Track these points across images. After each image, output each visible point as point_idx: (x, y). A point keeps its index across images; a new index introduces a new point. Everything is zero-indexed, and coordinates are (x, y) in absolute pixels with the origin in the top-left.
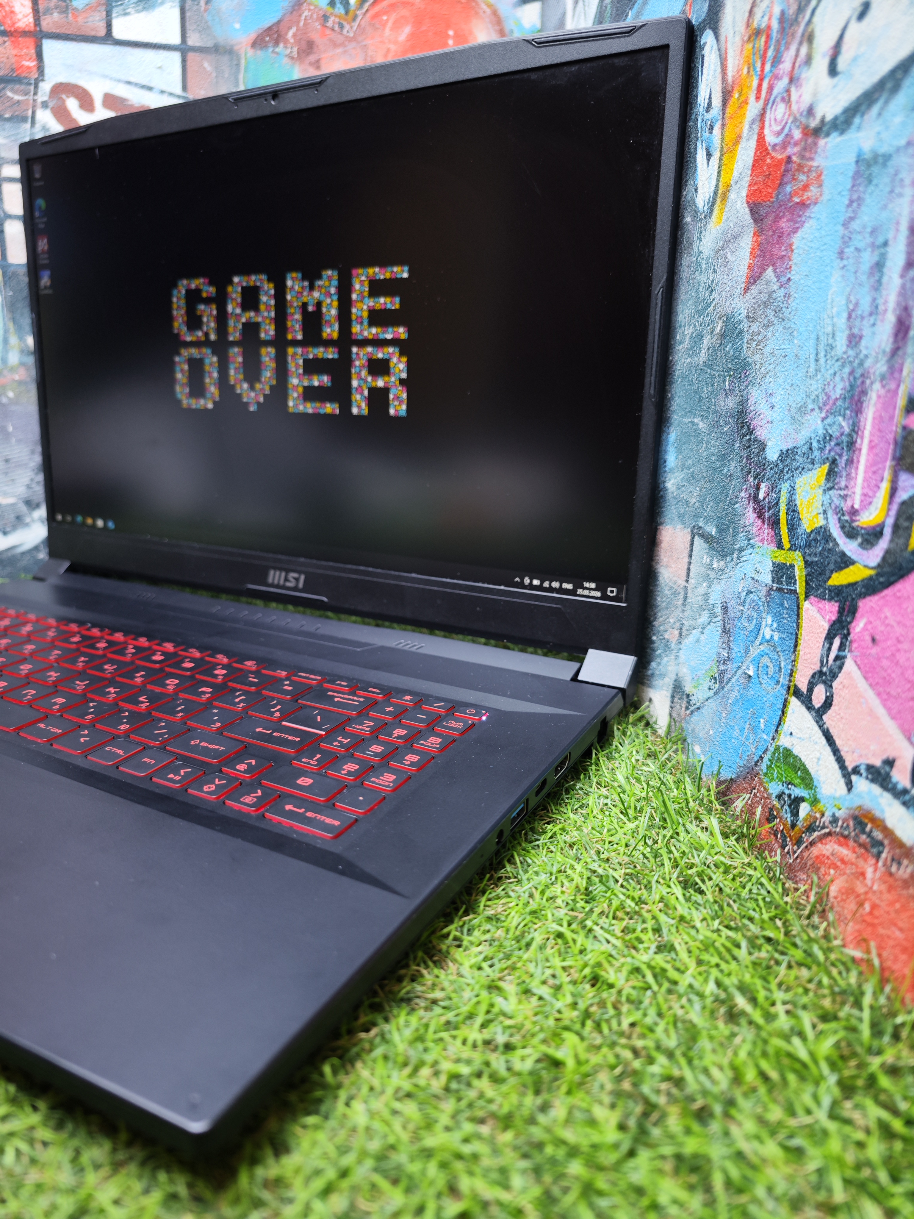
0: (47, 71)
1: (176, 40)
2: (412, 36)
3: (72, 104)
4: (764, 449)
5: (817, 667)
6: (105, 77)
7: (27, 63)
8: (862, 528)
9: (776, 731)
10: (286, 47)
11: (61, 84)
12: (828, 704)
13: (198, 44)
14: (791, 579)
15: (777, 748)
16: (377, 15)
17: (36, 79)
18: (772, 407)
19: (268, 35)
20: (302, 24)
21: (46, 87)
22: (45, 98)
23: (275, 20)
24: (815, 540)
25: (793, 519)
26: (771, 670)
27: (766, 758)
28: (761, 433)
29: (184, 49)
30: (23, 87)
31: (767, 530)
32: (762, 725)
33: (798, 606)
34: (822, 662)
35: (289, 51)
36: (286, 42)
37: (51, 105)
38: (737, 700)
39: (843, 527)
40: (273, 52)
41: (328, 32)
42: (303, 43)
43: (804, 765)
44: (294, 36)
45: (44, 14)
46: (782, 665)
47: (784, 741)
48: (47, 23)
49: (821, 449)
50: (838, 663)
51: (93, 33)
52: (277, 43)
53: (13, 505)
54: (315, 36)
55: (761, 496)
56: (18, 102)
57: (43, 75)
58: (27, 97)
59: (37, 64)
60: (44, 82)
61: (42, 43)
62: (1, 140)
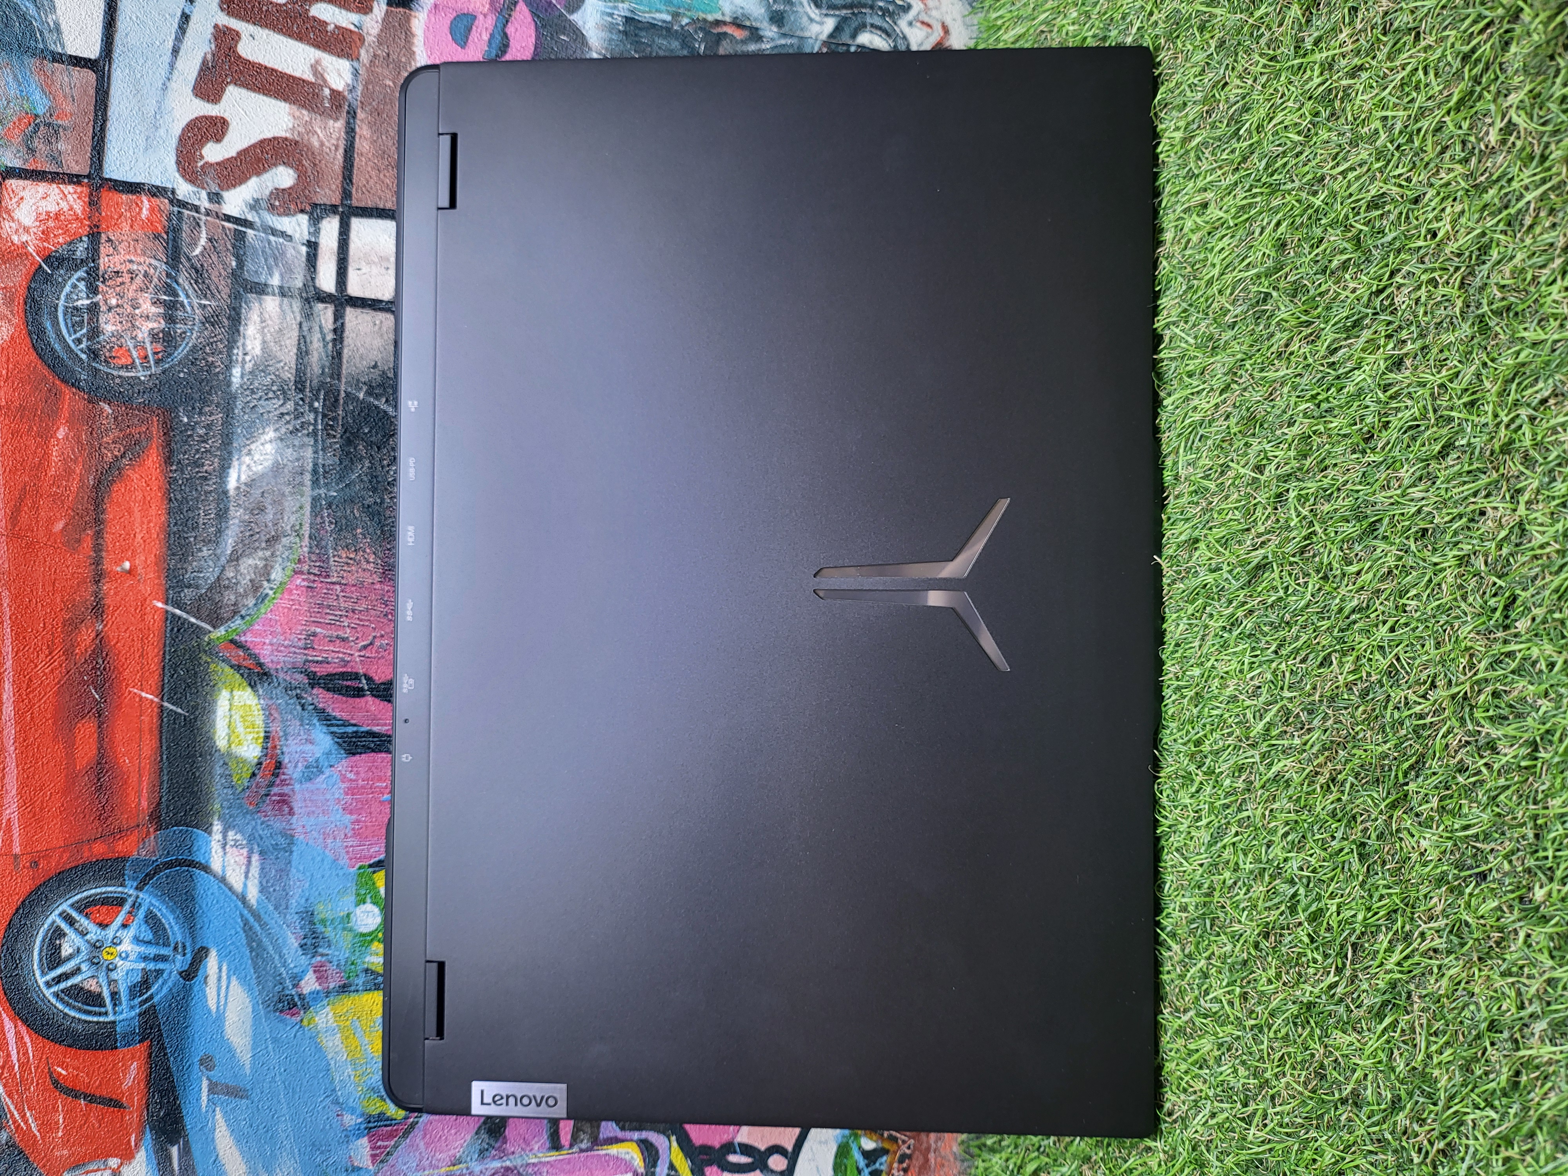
0: (157, 180)
3: (213, 153)
6: (165, 87)
7: (145, 213)
11: (178, 163)
17: (171, 202)
21: (184, 190)
22: (204, 195)
30: (185, 227)
37: (214, 188)
45: (60, 164)
51: (92, 92)
56: (210, 240)
57: (165, 189)
58: (202, 224)
59: (146, 195)
60: (178, 192)
61: (110, 180)
62: (275, 281)
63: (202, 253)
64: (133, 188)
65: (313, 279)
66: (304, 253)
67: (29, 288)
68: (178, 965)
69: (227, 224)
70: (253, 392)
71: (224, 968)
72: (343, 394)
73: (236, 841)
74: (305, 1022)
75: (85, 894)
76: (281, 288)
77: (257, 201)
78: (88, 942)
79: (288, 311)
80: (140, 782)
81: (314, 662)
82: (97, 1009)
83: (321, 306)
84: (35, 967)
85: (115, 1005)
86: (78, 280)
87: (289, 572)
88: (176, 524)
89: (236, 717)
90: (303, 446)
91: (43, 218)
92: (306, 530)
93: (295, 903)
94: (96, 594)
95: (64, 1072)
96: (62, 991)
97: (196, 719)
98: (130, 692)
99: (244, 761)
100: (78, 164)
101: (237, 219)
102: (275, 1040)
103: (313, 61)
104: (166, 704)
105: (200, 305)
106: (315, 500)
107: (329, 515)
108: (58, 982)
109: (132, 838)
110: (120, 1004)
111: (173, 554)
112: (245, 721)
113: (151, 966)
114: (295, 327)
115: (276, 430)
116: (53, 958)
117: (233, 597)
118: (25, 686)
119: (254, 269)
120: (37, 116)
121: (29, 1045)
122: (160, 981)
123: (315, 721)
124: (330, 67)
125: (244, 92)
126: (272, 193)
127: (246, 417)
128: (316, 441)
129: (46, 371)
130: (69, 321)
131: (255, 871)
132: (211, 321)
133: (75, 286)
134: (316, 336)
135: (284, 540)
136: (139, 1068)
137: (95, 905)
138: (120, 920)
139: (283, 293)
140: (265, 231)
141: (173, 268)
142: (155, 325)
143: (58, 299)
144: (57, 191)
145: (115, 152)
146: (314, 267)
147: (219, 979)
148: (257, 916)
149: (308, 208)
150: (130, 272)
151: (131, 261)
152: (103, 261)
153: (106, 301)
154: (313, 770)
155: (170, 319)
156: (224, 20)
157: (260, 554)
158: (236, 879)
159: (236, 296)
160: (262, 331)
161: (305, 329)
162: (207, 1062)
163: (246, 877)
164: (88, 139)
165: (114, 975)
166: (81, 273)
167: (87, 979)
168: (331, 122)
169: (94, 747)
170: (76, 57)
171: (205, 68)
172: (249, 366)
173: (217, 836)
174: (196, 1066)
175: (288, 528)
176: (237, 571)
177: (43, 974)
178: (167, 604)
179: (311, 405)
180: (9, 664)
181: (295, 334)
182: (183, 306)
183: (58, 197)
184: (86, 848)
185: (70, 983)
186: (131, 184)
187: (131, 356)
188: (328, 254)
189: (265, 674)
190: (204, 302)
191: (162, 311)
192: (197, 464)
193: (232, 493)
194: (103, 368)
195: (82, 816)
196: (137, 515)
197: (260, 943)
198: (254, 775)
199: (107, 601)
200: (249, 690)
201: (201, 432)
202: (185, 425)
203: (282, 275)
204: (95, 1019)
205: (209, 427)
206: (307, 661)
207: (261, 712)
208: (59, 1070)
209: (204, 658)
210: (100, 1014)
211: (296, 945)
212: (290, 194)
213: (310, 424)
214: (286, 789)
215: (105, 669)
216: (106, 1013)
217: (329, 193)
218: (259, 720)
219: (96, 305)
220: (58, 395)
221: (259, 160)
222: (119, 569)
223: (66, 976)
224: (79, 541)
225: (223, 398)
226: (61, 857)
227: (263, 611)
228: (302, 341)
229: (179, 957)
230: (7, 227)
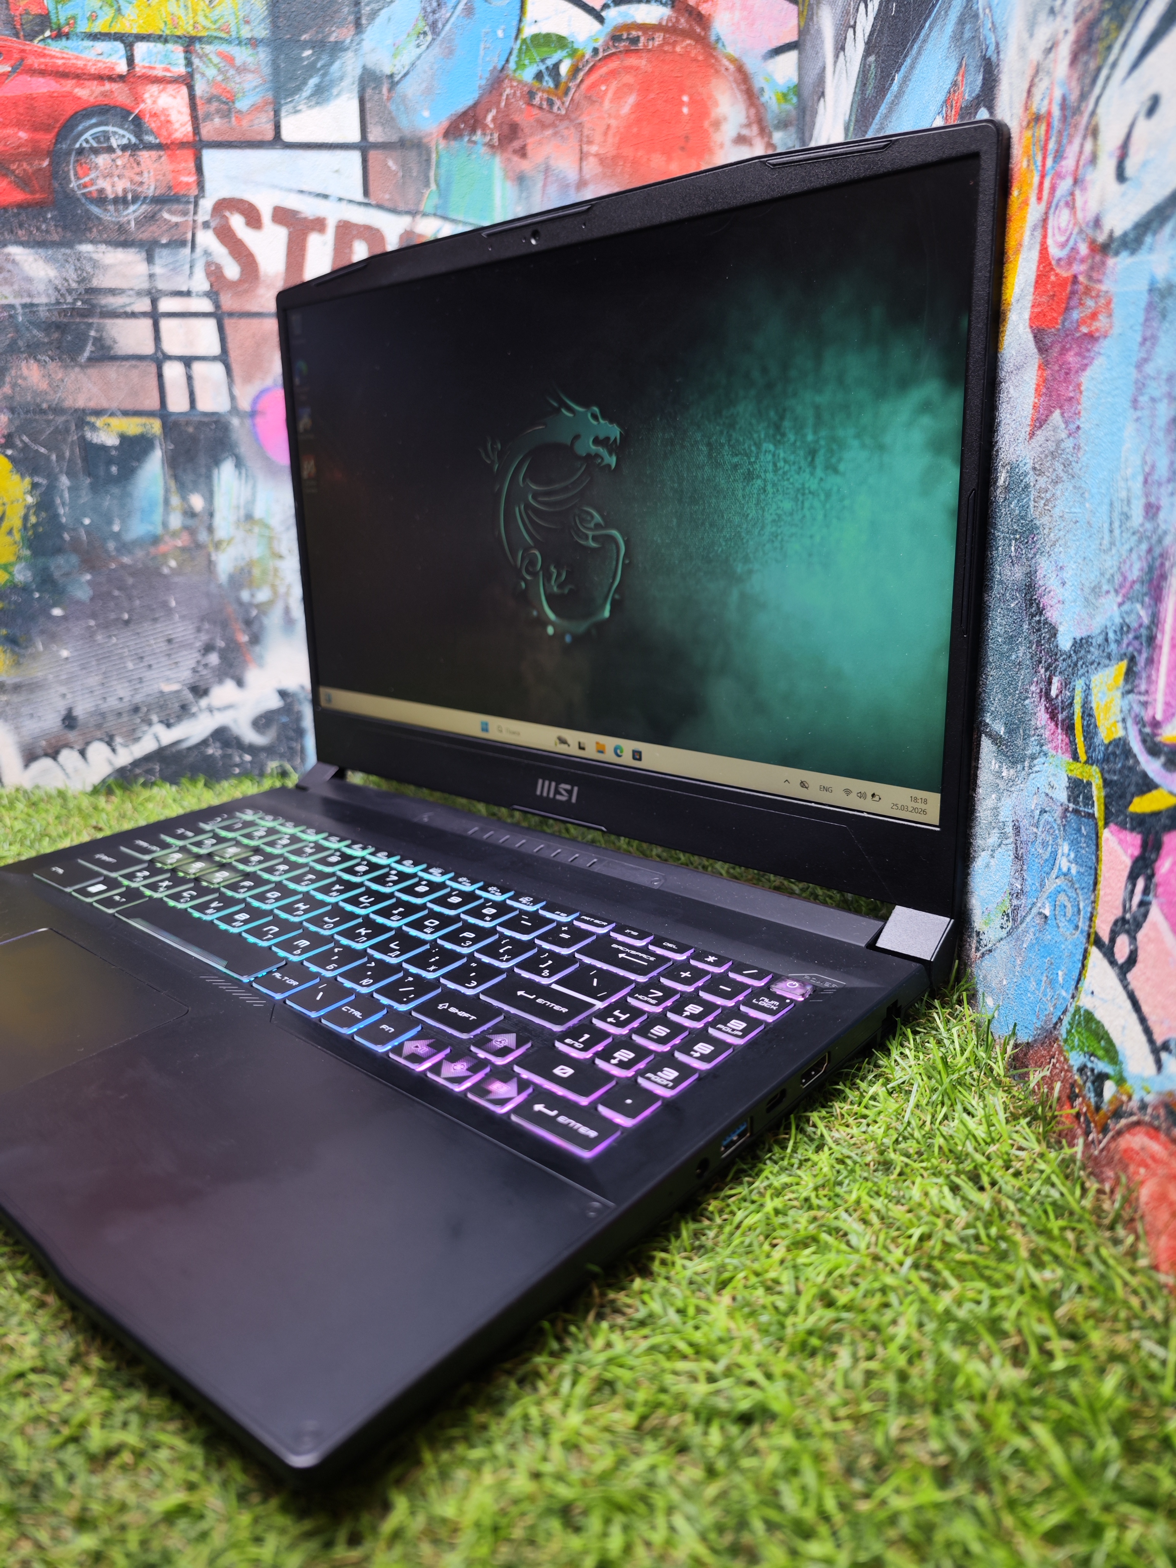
0: (208, 186)
1: (355, 137)
2: (638, 105)
3: (237, 222)
4: (1055, 635)
5: (1118, 913)
6: (274, 187)
7: (185, 179)
8: (1165, 745)
9: (1076, 988)
10: (484, 134)
11: (224, 200)
12: (1132, 960)
13: (380, 140)
14: (1088, 799)
15: (1078, 1009)
16: (594, 86)
17: (196, 196)
18: (1064, 584)
19: (464, 122)
20: (503, 104)
21: (207, 205)
22: (207, 218)
23: (470, 102)
24: (1114, 753)
25: (1088, 726)
26: (1070, 911)
27: (1067, 1019)
28: (1052, 615)
29: (364, 147)
30: (181, 207)
31: (1060, 736)
32: (1060, 979)
33: (1097, 834)
34: (1124, 907)
35: (488, 138)
36: (485, 127)
37: (213, 224)
38: (1031, 946)
39: (1144, 741)
40: (470, 141)
41: (535, 111)
42: (506, 128)
43: (1107, 1033)
44: (494, 119)
45: (204, 120)
46: (1081, 906)
47: (1085, 1001)
48: (208, 131)
49: (1118, 642)
50: (1143, 910)
51: (259, 138)
52: (473, 131)
53: (177, 692)
54: (517, 118)
55: (1054, 693)
56: (177, 224)
57: (204, 191)
58: (186, 218)
59: (197, 179)
60: (204, 200)
61: (201, 155)
62: (158, 269)
63: (166, 219)
64: (199, 169)
65: (164, 296)
66: (182, 288)
67: (115, 107)
69: (190, 234)
70: (78, 260)
72: (90, 321)
76: (155, 274)
77: (211, 254)
79: (139, 280)
83: (148, 302)
86: (129, 138)
90: (48, 296)
91: (165, 112)
101: (195, 241)
105: (130, 220)
106: (12, 307)
114: (128, 286)
115: (56, 277)
119: (163, 255)
120: (234, 103)
125: (285, 239)
126: (219, 264)
127: (60, 256)
128: (54, 304)
129: (62, 122)
130: (99, 134)
132: (121, 228)
133: (123, 136)
134: (127, 300)
139: (151, 276)
140: (191, 260)
141: (152, 200)
142: (109, 191)
143: (112, 126)
144: (186, 120)
145: (223, 156)
146: (174, 296)
149: (214, 289)
150: (142, 172)
151: (149, 172)
152: (145, 154)
153: (118, 157)
155: (116, 201)
156: (331, 223)
159: (141, 244)
160: (122, 263)
161: (129, 292)
164: (226, 138)
166: (134, 140)
170: (280, 125)
171: (294, 213)
172: (95, 256)
179: (78, 299)
181: (125, 286)
182: (127, 209)
183: (181, 121)
186: (201, 168)
187: (85, 177)
188: (185, 305)
190: (133, 223)
191: (120, 195)
192: (21, 226)
193: (6, 250)
194: (73, 158)
201: (44, 227)
202: (45, 216)
203: (164, 274)
205: (48, 232)
212: (221, 277)
213: (65, 299)
217: (228, 302)
219: (114, 151)
220: (48, 131)
221: (239, 253)
225: (69, 240)
228: (121, 291)
230: (154, 89)
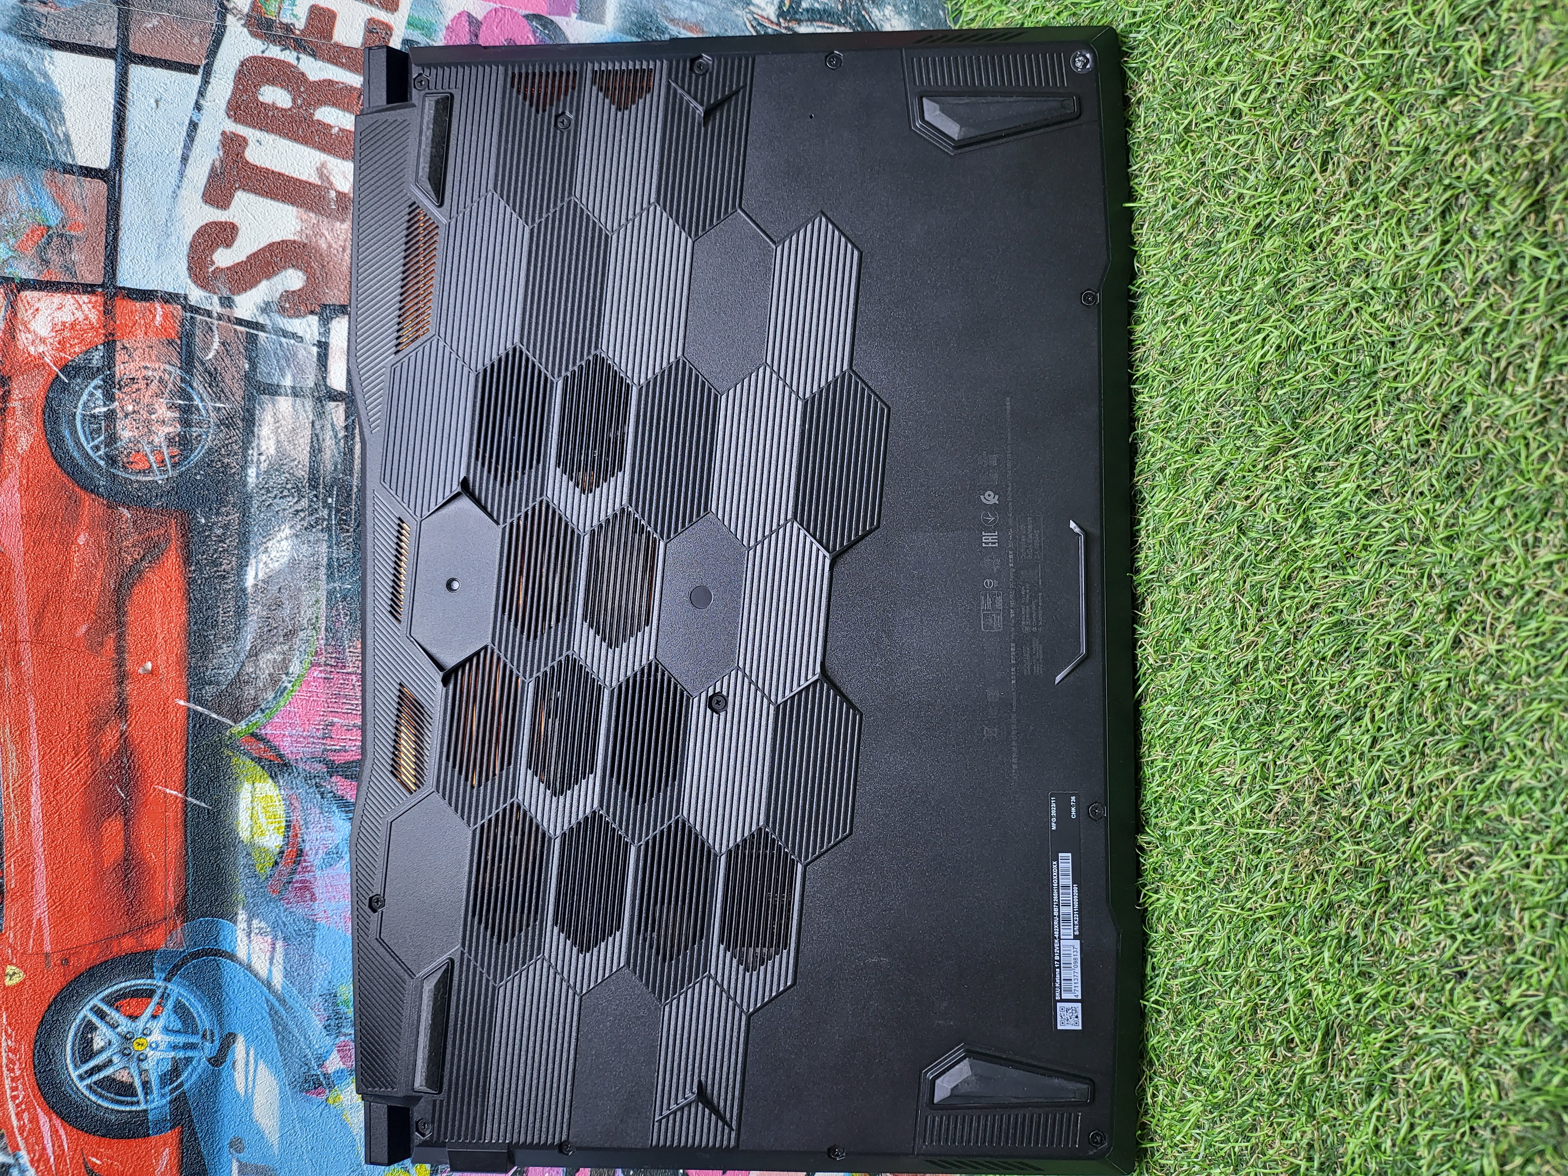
0: (169, 287)
1: (107, 68)
3: (224, 258)
6: (175, 195)
7: (159, 319)
11: (190, 269)
13: (114, 31)
17: (184, 308)
21: (196, 295)
22: (215, 299)
29: (124, 57)
30: (197, 332)
37: (225, 293)
45: (74, 274)
51: (104, 202)
56: (223, 344)
57: (177, 295)
58: (214, 328)
59: (159, 302)
60: (190, 298)
61: (124, 288)
62: (288, 382)
63: (215, 357)
64: (146, 295)
65: (324, 378)
66: (315, 354)
67: (47, 398)
68: (207, 1051)
69: (239, 328)
70: (268, 491)
71: (252, 1053)
72: (355, 490)
73: (260, 929)
74: (331, 1101)
75: (115, 988)
76: (293, 388)
77: (268, 304)
78: (119, 1034)
79: (301, 411)
80: (166, 876)
81: (332, 750)
82: (129, 1099)
83: (332, 404)
84: (68, 1061)
85: (146, 1094)
86: (95, 388)
87: (306, 665)
88: (196, 623)
89: (258, 808)
90: (317, 541)
91: (59, 329)
92: (322, 623)
93: (318, 987)
94: (119, 695)
95: (98, 1162)
96: (95, 1083)
97: (219, 812)
98: (155, 789)
99: (267, 851)
100: (92, 274)
101: (248, 322)
102: (302, 1120)
103: (318, 164)
104: (189, 799)
105: (215, 408)
106: (331, 593)
107: (343, 609)
108: (91, 1075)
109: (160, 931)
110: (152, 1092)
111: (194, 653)
112: (267, 812)
113: (181, 1054)
114: (308, 426)
115: (291, 527)
116: (86, 1052)
117: (252, 692)
118: (52, 789)
119: (267, 372)
120: (49, 227)
121: (64, 1137)
122: (190, 1069)
123: (334, 808)
124: (336, 170)
125: (252, 197)
126: (282, 295)
127: (262, 515)
128: (330, 536)
129: (66, 479)
130: (86, 429)
131: (279, 956)
132: (226, 423)
133: (92, 394)
134: (329, 434)
135: (301, 633)
136: (171, 1154)
137: (125, 998)
138: (149, 1011)
139: (296, 393)
140: (276, 333)
141: (187, 373)
142: (171, 429)
143: (75, 408)
144: (72, 301)
145: (127, 261)
146: (325, 366)
147: (247, 1064)
148: (282, 1001)
149: (318, 309)
150: (145, 378)
151: (146, 368)
152: (119, 369)
153: (122, 408)
154: (333, 855)
155: (186, 423)
156: (232, 127)
157: (278, 648)
158: (261, 966)
159: (250, 398)
160: (276, 431)
161: (318, 427)
162: (237, 1145)
163: (271, 963)
164: (101, 249)
165: (145, 1065)
166: (98, 381)
167: (119, 1071)
168: (338, 224)
169: (121, 844)
170: (86, 168)
171: (214, 175)
172: (264, 466)
173: (242, 925)
174: (226, 1150)
175: (305, 621)
176: (256, 666)
177: (76, 1067)
178: (188, 701)
179: (325, 501)
180: (36, 767)
181: (309, 432)
182: (198, 409)
183: (73, 307)
184: (115, 943)
185: (102, 1075)
186: (144, 292)
187: (148, 461)
188: (338, 353)
189: (285, 765)
190: (218, 405)
191: (178, 415)
192: (215, 563)
193: (250, 590)
194: (121, 473)
195: (110, 912)
196: (158, 616)
197: (285, 1028)
198: (276, 863)
199: (130, 702)
200: (270, 781)
201: (219, 532)
202: (202, 526)
203: (293, 376)
204: (128, 1109)
205: (226, 527)
206: (325, 750)
207: (282, 803)
208: (94, 1160)
209: (227, 752)
210: (132, 1104)
211: (320, 1026)
212: (300, 296)
213: (324, 519)
214: (307, 876)
215: (129, 768)
216: (138, 1103)
217: (337, 294)
218: (281, 810)
219: (113, 412)
220: (78, 503)
221: (269, 263)
222: (140, 671)
223: (98, 1069)
224: (101, 644)
225: (239, 498)
226: (91, 953)
227: (282, 704)
228: (315, 439)
229: (208, 1044)
230: (23, 338)
